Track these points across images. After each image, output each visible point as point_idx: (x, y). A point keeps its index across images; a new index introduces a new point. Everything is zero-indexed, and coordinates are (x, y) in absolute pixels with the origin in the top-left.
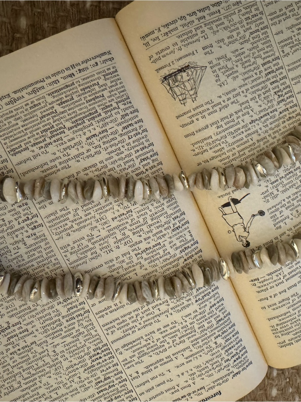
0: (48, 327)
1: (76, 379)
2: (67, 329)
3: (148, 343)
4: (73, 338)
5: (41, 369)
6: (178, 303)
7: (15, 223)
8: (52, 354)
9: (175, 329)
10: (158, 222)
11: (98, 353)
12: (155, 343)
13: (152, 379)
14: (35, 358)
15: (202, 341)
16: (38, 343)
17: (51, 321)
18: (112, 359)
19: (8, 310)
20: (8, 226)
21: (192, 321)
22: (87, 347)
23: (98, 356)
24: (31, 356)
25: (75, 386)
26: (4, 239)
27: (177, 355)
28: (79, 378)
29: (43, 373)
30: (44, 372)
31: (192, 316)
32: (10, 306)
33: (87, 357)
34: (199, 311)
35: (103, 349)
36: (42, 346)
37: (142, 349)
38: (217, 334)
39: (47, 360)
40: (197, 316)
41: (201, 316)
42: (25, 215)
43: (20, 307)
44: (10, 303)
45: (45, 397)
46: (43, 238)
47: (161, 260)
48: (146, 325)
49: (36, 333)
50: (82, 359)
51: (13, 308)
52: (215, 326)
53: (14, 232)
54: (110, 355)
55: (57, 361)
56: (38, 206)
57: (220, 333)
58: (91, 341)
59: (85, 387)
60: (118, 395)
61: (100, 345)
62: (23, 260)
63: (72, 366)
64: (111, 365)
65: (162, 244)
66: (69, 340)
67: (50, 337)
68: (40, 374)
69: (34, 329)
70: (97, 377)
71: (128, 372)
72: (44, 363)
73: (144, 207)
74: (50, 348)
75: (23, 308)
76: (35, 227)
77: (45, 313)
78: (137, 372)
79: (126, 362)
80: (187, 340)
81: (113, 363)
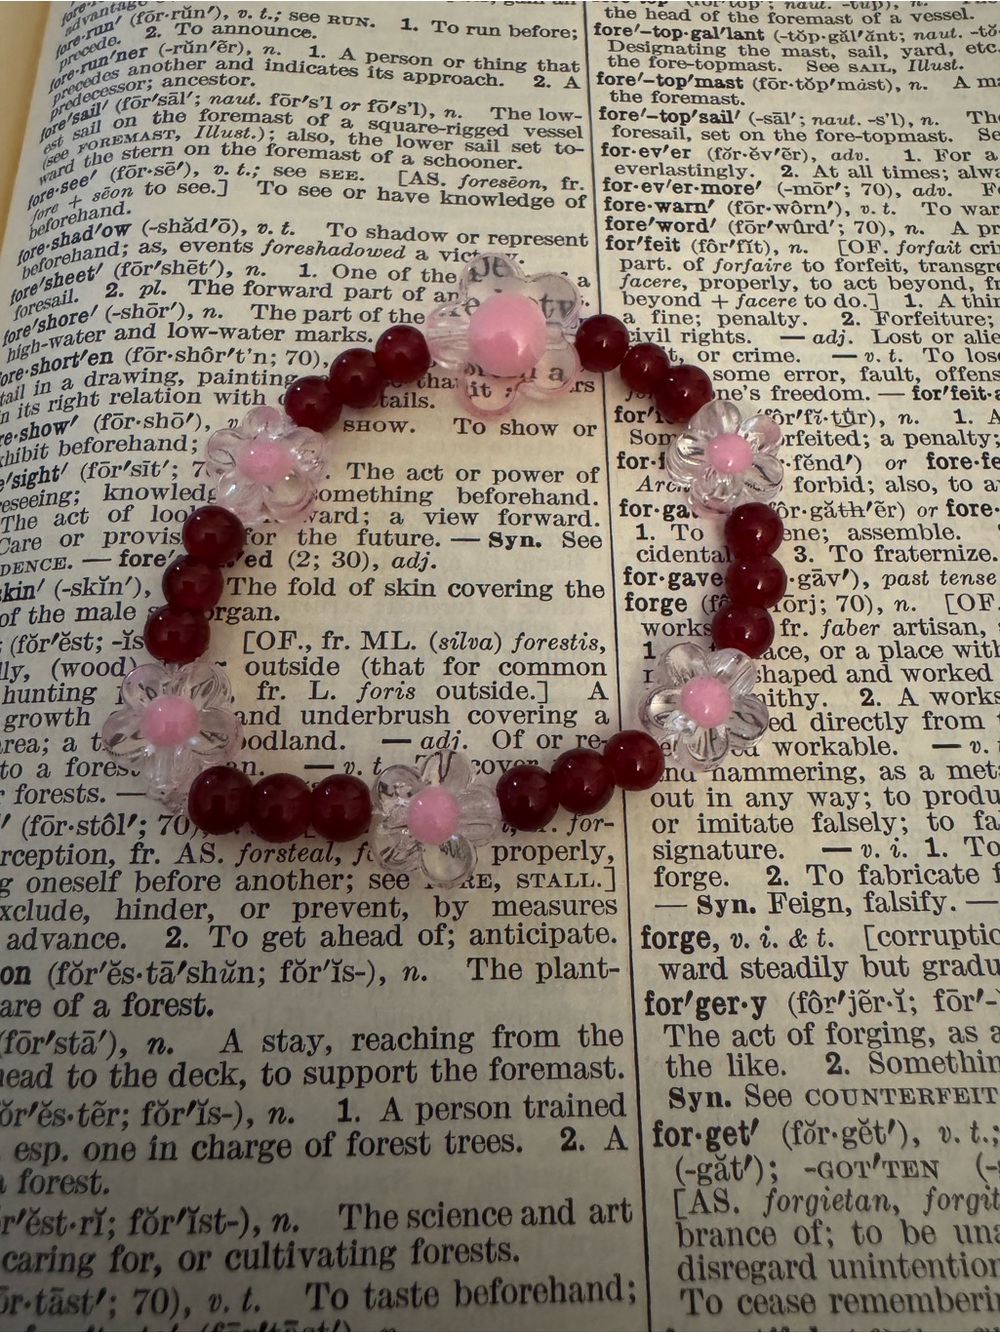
0: (834, 432)
1: (805, 173)
2: (752, 385)
3: (433, 169)
4: (740, 338)
5: (939, 276)
6: (204, 256)
7: (779, 1017)
8: (864, 316)
9: (285, 162)
10: (69, 669)
11: (665, 226)
12: (404, 151)
13: (494, 32)
14: (942, 330)
15: (199, 64)
16: (906, 387)
17: (805, 450)
18: (615, 177)
19: (986, 588)
20: (821, 1021)
21: (196, 161)
22: (701, 275)
23: (670, 216)
24: (958, 348)
25: (823, 152)
26: (870, 957)
27: (339, 64)
28: (787, 172)
29: (934, 258)
30: (927, 260)
31: (179, 177)
32: (966, 603)
33: (720, 235)
34: (137, 184)
35: (635, 234)
36: (892, 367)
37: (471, 155)
38: (124, 67)
39: (893, 302)
40: (159, 171)
41: (140, 162)
42: (711, 1038)
43: (921, 580)
44: (961, 618)
45: (965, 166)
46: (670, 866)
47: (164, 480)
48: (399, 236)
49: (897, 431)
50: (745, 236)
51: (958, 589)
52: (113, 99)
53: (806, 969)
54: (616, 196)
55: (855, 276)
56: (621, 1057)
57: (112, 66)
58: (671, 291)
59: (780, 128)
60: (661, 41)
61: (639, 253)
62: (817, 798)
63: (800, 229)
64: (634, 159)
65: (116, 550)
66: (765, 338)
67: (838, 386)
68: (948, 259)
69: (898, 451)
70: (712, 144)
71: (575, 102)
72: (913, 293)
73: (89, 783)
74: (860, 339)
75: (914, 568)
76: (686, 948)
77: (818, 499)
78: (540, 83)
79: (564, 142)
80: (263, 97)
81: (620, 160)
